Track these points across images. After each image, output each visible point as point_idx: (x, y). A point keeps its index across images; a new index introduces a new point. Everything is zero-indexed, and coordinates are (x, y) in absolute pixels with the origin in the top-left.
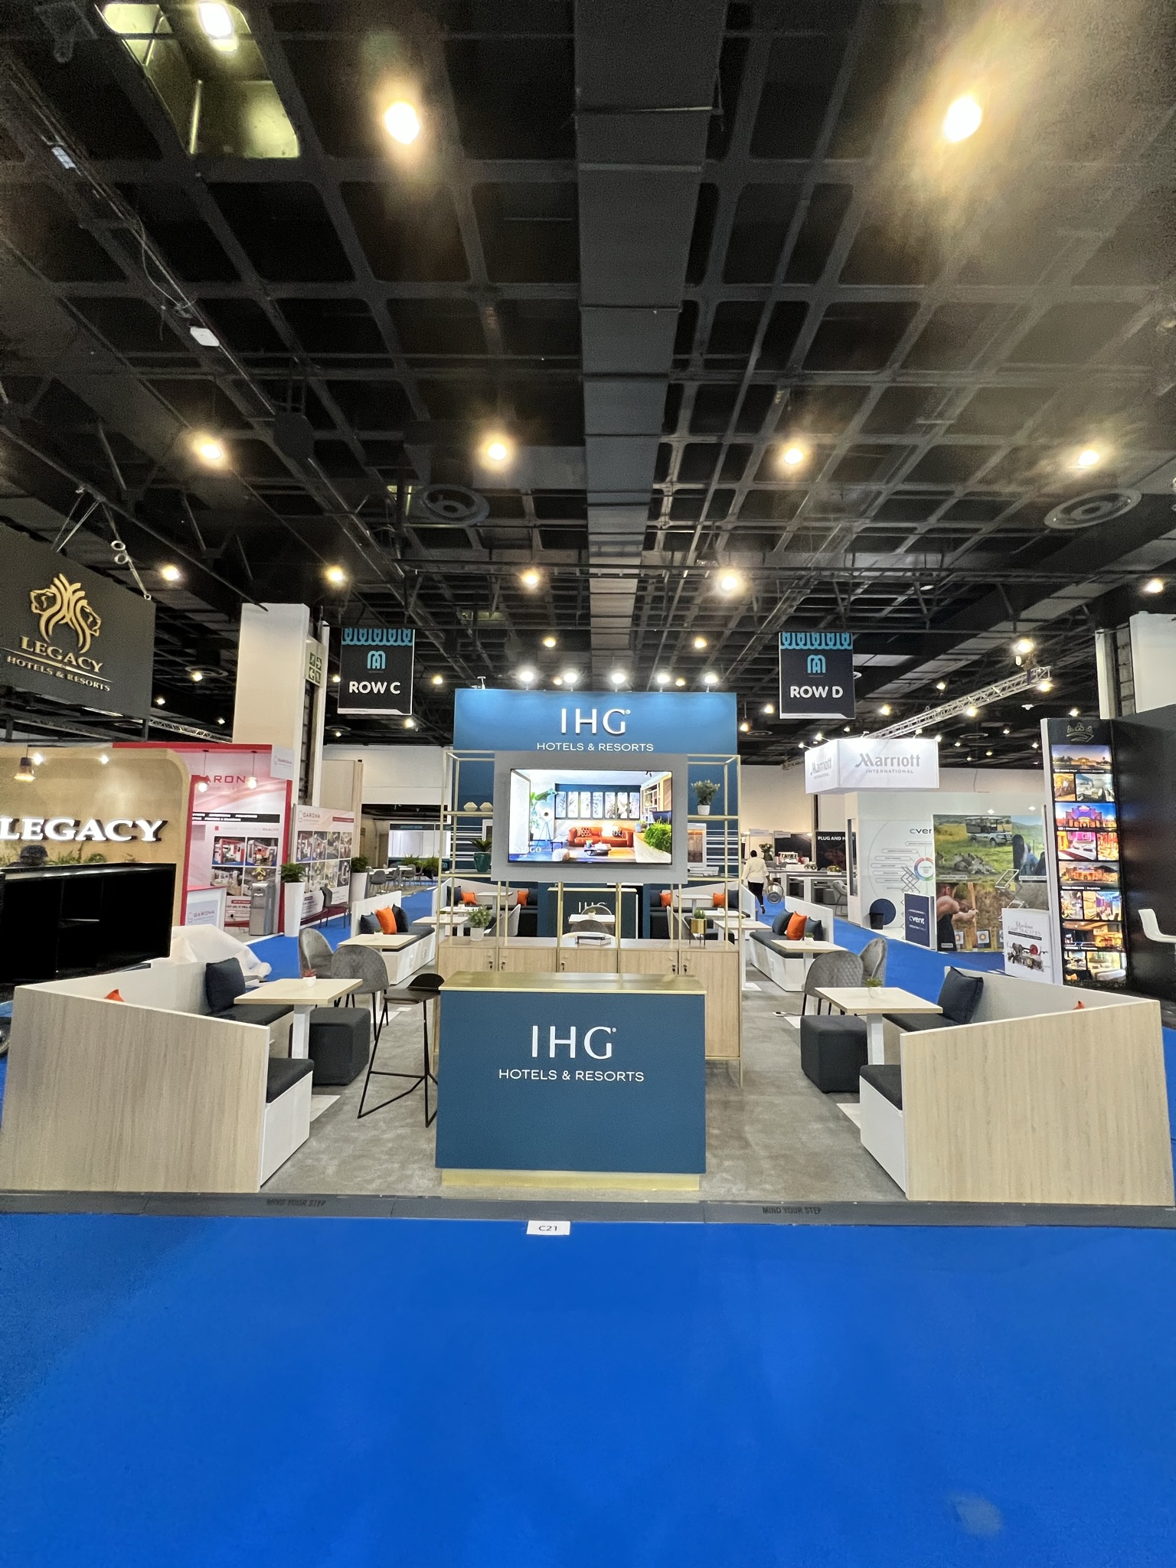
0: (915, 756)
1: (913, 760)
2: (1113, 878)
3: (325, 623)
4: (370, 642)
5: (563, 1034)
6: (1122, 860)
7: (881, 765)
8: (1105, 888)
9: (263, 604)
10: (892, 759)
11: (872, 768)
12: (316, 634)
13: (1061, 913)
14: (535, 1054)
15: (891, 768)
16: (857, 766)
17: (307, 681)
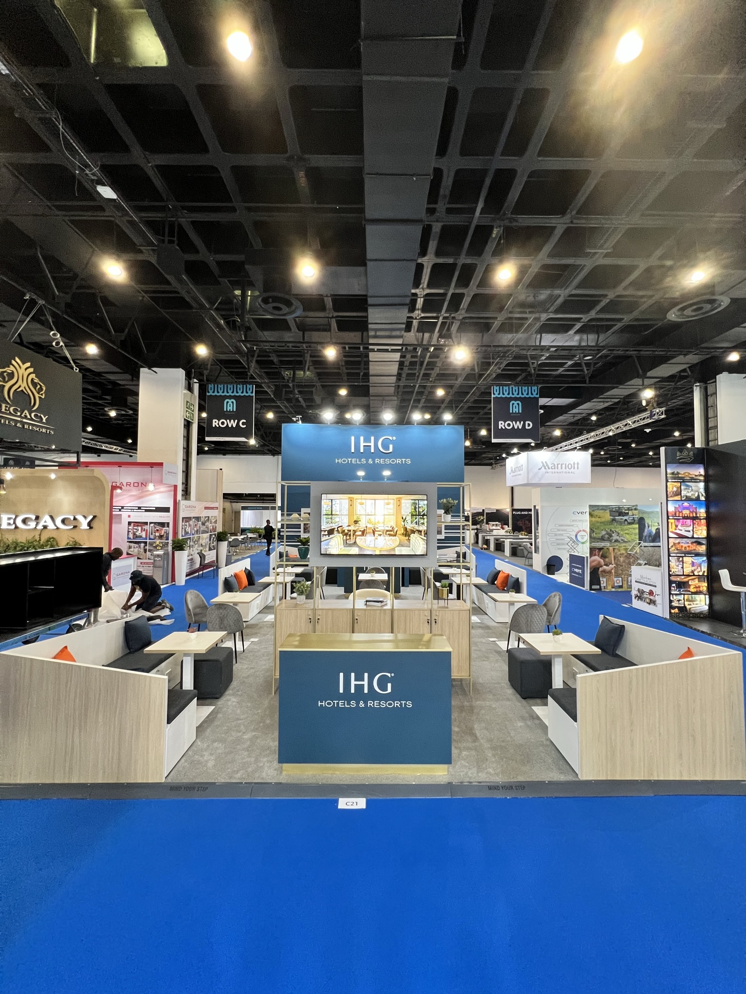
0: (576, 463)
1: (574, 466)
2: (703, 549)
3: (195, 380)
4: (225, 393)
5: (359, 678)
6: (709, 538)
7: (555, 468)
8: (697, 555)
9: (154, 369)
10: (562, 465)
11: (549, 471)
12: (190, 388)
13: (669, 571)
14: (341, 691)
15: (561, 471)
16: (540, 469)
17: (185, 419)
